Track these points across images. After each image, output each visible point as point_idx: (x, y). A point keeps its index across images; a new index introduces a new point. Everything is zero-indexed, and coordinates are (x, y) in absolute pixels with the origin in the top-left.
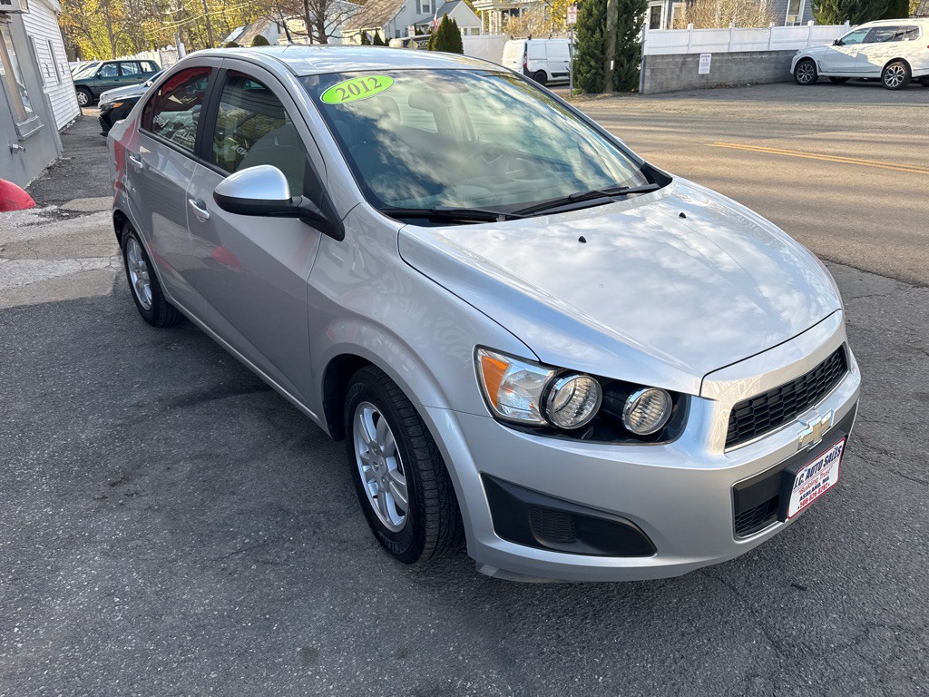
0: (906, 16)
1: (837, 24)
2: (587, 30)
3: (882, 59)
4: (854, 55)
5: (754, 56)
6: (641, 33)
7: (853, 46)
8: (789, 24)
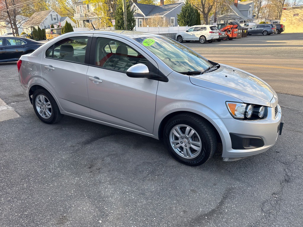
0: (200, 24)
1: (185, 26)
2: (119, 27)
3: (199, 35)
4: (192, 35)
5: (166, 35)
6: (134, 28)
7: (191, 32)
8: (172, 26)
